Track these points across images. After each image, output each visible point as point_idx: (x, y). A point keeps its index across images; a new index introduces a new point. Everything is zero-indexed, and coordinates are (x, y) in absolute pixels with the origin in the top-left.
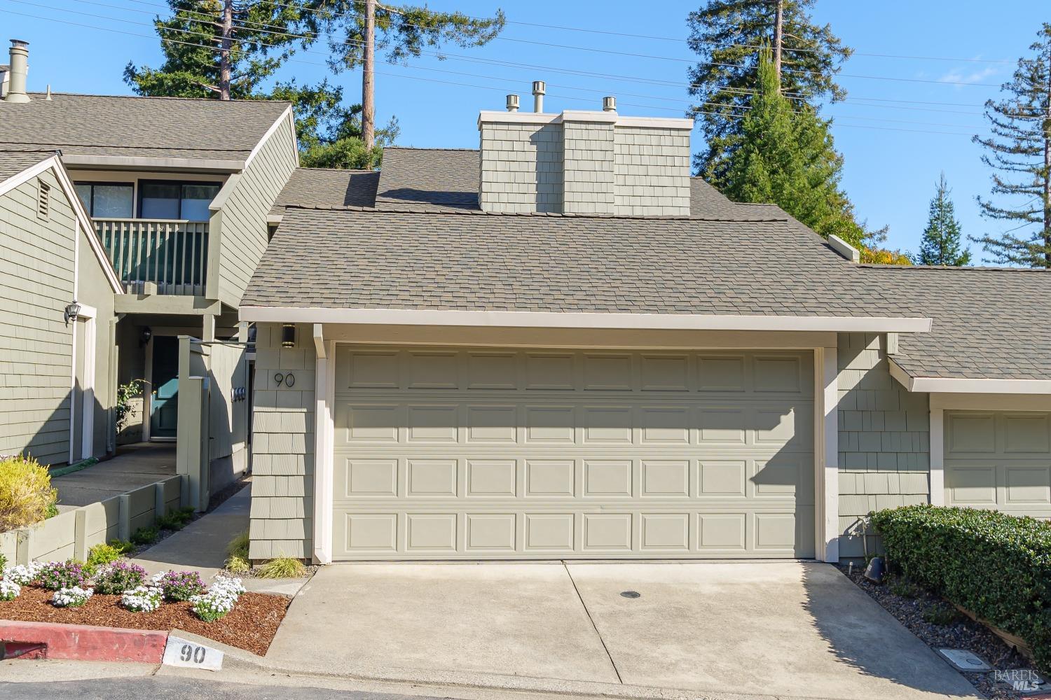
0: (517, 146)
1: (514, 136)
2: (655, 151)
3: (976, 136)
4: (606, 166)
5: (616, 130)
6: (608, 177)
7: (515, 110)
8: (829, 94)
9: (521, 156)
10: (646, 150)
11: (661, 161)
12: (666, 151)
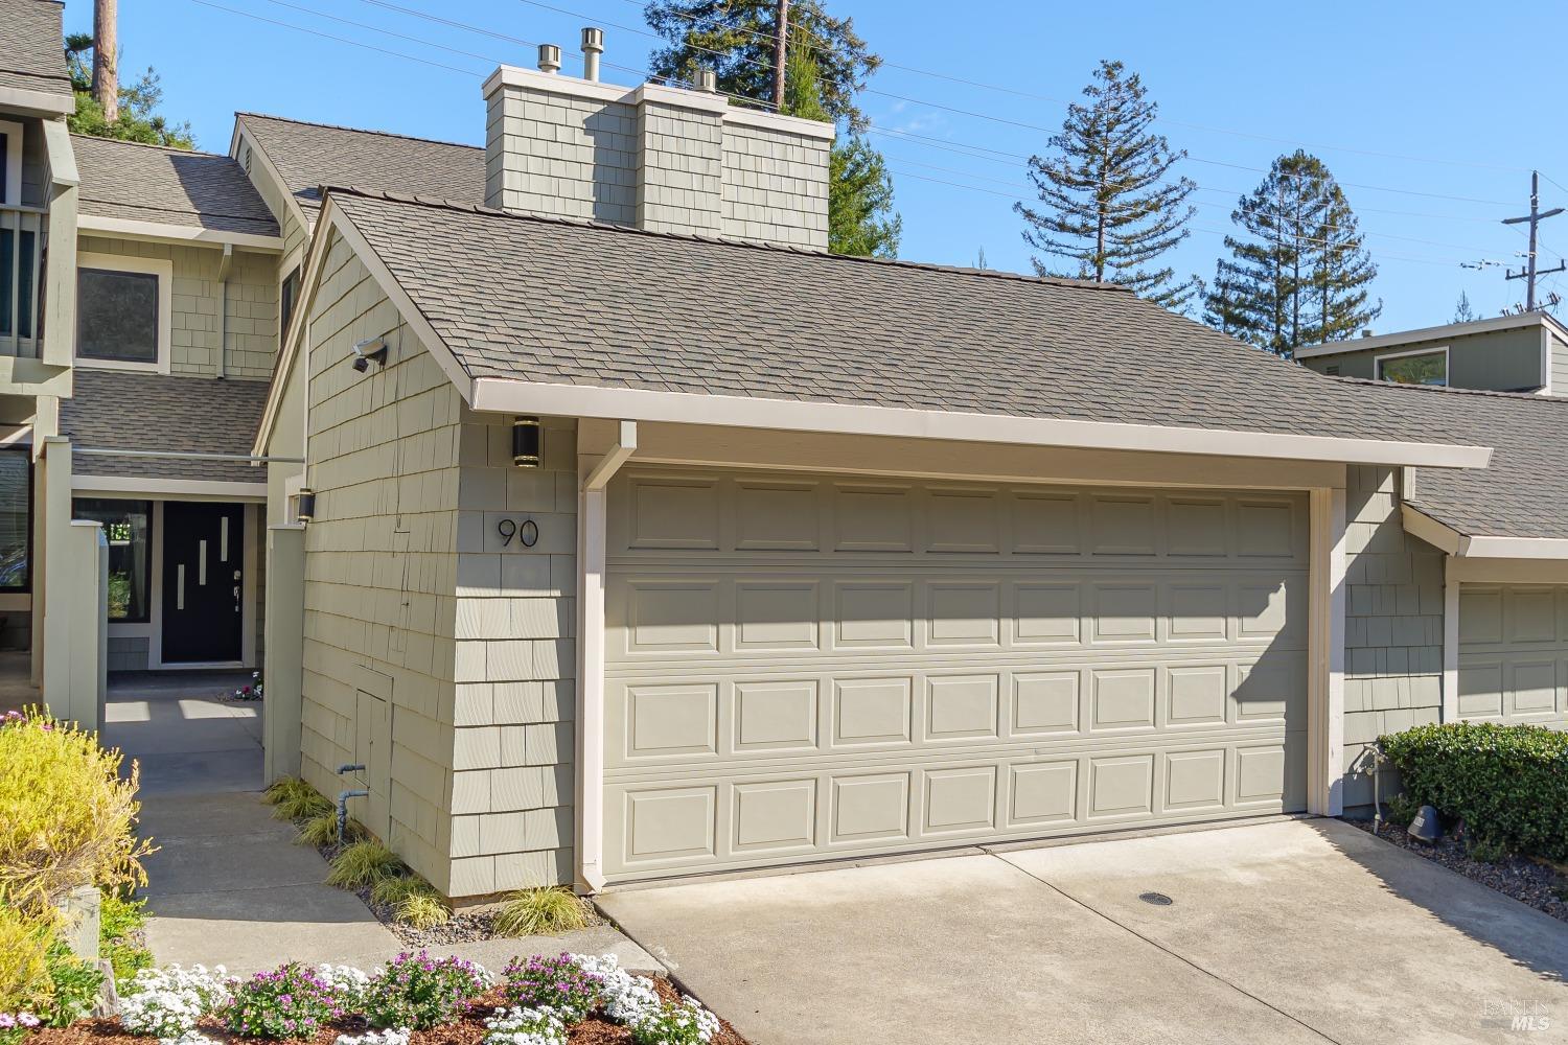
0: (563, 134)
1: (558, 115)
2: (779, 168)
3: (1019, 203)
4: (709, 184)
5: (727, 129)
6: (711, 202)
7: (554, 71)
8: (845, 120)
9: (568, 153)
10: (766, 166)
11: (787, 185)
12: (795, 170)
